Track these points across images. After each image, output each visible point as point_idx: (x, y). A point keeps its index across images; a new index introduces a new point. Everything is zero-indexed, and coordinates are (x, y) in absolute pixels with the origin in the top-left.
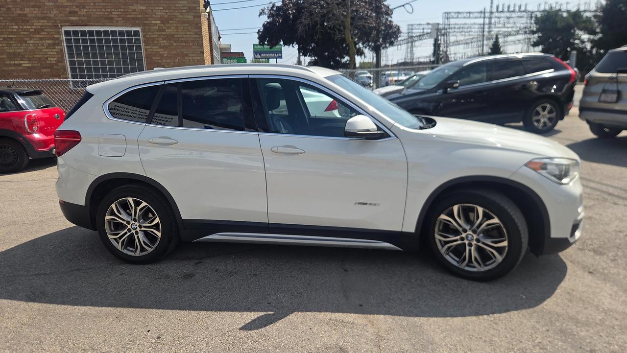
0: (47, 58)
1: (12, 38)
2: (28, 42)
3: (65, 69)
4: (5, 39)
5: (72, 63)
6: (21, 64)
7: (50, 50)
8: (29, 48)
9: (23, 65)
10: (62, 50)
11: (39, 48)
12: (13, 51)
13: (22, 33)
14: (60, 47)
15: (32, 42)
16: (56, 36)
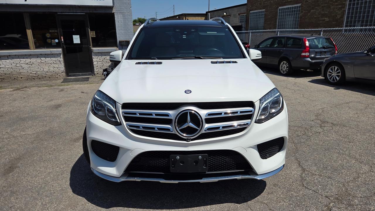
0: (336, 16)
1: (325, 6)
2: (331, 7)
3: (343, 22)
4: (322, 7)
5: (348, 18)
6: (325, 20)
7: (339, 11)
8: (331, 11)
9: (326, 20)
10: (345, 11)
11: (335, 10)
12: (324, 13)
13: (330, 3)
14: (344, 9)
15: (333, 7)
16: (344, 3)
